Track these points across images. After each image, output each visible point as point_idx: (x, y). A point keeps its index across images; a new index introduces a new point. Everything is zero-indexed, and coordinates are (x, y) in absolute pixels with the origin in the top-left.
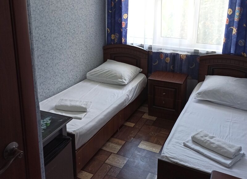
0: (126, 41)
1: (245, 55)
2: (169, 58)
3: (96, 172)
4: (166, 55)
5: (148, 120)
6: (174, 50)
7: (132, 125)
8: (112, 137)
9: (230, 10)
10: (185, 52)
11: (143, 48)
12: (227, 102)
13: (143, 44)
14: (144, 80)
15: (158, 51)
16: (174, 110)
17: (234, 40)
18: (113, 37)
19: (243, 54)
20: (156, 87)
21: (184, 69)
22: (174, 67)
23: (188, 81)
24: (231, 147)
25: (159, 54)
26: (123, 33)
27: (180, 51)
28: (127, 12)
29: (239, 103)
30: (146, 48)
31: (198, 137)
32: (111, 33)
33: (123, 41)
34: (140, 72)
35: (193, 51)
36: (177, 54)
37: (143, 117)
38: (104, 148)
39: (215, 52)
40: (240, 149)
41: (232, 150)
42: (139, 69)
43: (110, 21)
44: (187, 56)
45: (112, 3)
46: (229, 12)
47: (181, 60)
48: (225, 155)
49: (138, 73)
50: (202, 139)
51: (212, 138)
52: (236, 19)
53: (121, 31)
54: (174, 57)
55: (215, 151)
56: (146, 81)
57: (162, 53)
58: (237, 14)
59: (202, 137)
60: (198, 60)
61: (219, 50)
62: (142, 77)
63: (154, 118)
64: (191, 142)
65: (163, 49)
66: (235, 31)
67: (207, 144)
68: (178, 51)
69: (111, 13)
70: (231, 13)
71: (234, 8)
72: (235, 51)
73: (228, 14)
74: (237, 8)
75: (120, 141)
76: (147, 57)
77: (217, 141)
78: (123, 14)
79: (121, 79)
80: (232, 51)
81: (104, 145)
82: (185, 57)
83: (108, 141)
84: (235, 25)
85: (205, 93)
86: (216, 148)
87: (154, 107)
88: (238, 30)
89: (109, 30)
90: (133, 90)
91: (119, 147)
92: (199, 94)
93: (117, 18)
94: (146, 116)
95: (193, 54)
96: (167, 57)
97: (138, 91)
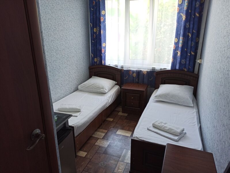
0: (105, 62)
1: (186, 70)
2: (135, 74)
3: (89, 151)
4: (133, 72)
5: (122, 116)
6: (139, 68)
7: (111, 120)
8: (99, 128)
9: (176, 39)
10: (146, 69)
11: (117, 67)
12: (174, 101)
13: (117, 64)
14: (118, 89)
15: (128, 69)
16: (139, 109)
17: (179, 60)
18: (95, 60)
19: (184, 69)
20: (127, 94)
21: (146, 81)
22: (138, 80)
23: (148, 89)
24: (178, 129)
25: (128, 71)
26: (103, 57)
27: (143, 69)
28: (105, 42)
29: (182, 101)
30: (119, 68)
31: (157, 124)
32: (94, 57)
33: (103, 63)
34: (116, 84)
35: (151, 68)
36: (141, 71)
37: (119, 114)
38: (94, 136)
39: (166, 69)
40: (183, 130)
41: (179, 131)
42: (115, 82)
43: (93, 48)
44: (147, 72)
45: (94, 35)
46: (175, 41)
47: (143, 75)
48: (174, 134)
49: (114, 84)
50: (159, 125)
51: (165, 124)
52: (180, 45)
53: (101, 55)
54: (139, 73)
55: (167, 131)
56: (120, 90)
57: (130, 70)
58: (181, 42)
59: (159, 123)
60: (155, 74)
61: (169, 67)
62: (117, 88)
63: (126, 115)
64: (152, 127)
65: (131, 68)
66: (179, 54)
67: (162, 128)
68: (141, 69)
69: (94, 42)
70: (177, 41)
71: (179, 38)
72: (179, 68)
73: (175, 42)
74: (181, 38)
75: (104, 131)
76: (120, 74)
77: (168, 126)
78: (102, 43)
79: (103, 89)
80: (177, 68)
81: (93, 134)
82: (146, 72)
83: (96, 131)
84: (180, 49)
85: (160, 96)
86: (168, 130)
87: (126, 107)
88: (181, 53)
89: (92, 55)
90: (111, 97)
91: (103, 134)
92: (156, 97)
93: (98, 46)
94: (120, 114)
95: (151, 70)
96: (134, 73)
97: (115, 97)
